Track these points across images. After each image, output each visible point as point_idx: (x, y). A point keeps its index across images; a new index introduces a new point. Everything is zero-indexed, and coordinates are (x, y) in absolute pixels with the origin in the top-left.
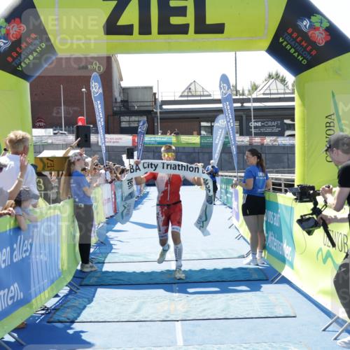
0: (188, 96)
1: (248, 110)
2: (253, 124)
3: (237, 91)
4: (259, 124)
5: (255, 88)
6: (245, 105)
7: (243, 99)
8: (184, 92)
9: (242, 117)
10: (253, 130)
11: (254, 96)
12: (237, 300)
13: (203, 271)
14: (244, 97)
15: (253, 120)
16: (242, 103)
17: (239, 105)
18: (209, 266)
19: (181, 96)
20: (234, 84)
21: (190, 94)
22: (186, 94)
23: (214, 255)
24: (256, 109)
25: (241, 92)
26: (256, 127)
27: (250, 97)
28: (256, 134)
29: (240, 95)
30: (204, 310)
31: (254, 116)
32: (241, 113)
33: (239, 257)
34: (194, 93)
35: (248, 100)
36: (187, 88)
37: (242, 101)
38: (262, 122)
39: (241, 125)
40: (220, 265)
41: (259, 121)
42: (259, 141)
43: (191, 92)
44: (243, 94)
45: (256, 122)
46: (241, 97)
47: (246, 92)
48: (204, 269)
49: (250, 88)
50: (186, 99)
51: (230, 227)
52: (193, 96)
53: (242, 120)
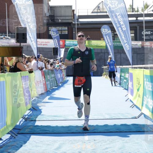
0: (97, 12)
1: (141, 22)
2: (144, 33)
3: (133, 9)
4: (149, 33)
5: (146, 6)
6: (139, 18)
7: (138, 14)
8: (94, 9)
9: (136, 27)
10: (144, 37)
11: (146, 12)
12: (130, 143)
13: (106, 126)
14: (138, 13)
15: (144, 30)
16: (137, 17)
17: (135, 19)
18: (111, 123)
19: (92, 12)
20: (131, 5)
21: (99, 11)
22: (96, 11)
23: (114, 117)
24: (147, 22)
25: (136, 10)
26: (146, 35)
27: (142, 13)
28: (147, 40)
29: (135, 12)
30: (107, 148)
31: (145, 27)
32: (136, 25)
33: (133, 118)
34: (102, 10)
35: (141, 15)
36: (97, 7)
37: (137, 16)
38: (151, 31)
39: (136, 34)
40: (119, 123)
41: (149, 31)
42: (149, 44)
43: (99, 9)
44: (138, 11)
45: (147, 31)
46: (136, 13)
47: (140, 10)
48: (107, 125)
49: (143, 7)
50: (96, 14)
51: (126, 101)
52: (101, 12)
53: (136, 30)
